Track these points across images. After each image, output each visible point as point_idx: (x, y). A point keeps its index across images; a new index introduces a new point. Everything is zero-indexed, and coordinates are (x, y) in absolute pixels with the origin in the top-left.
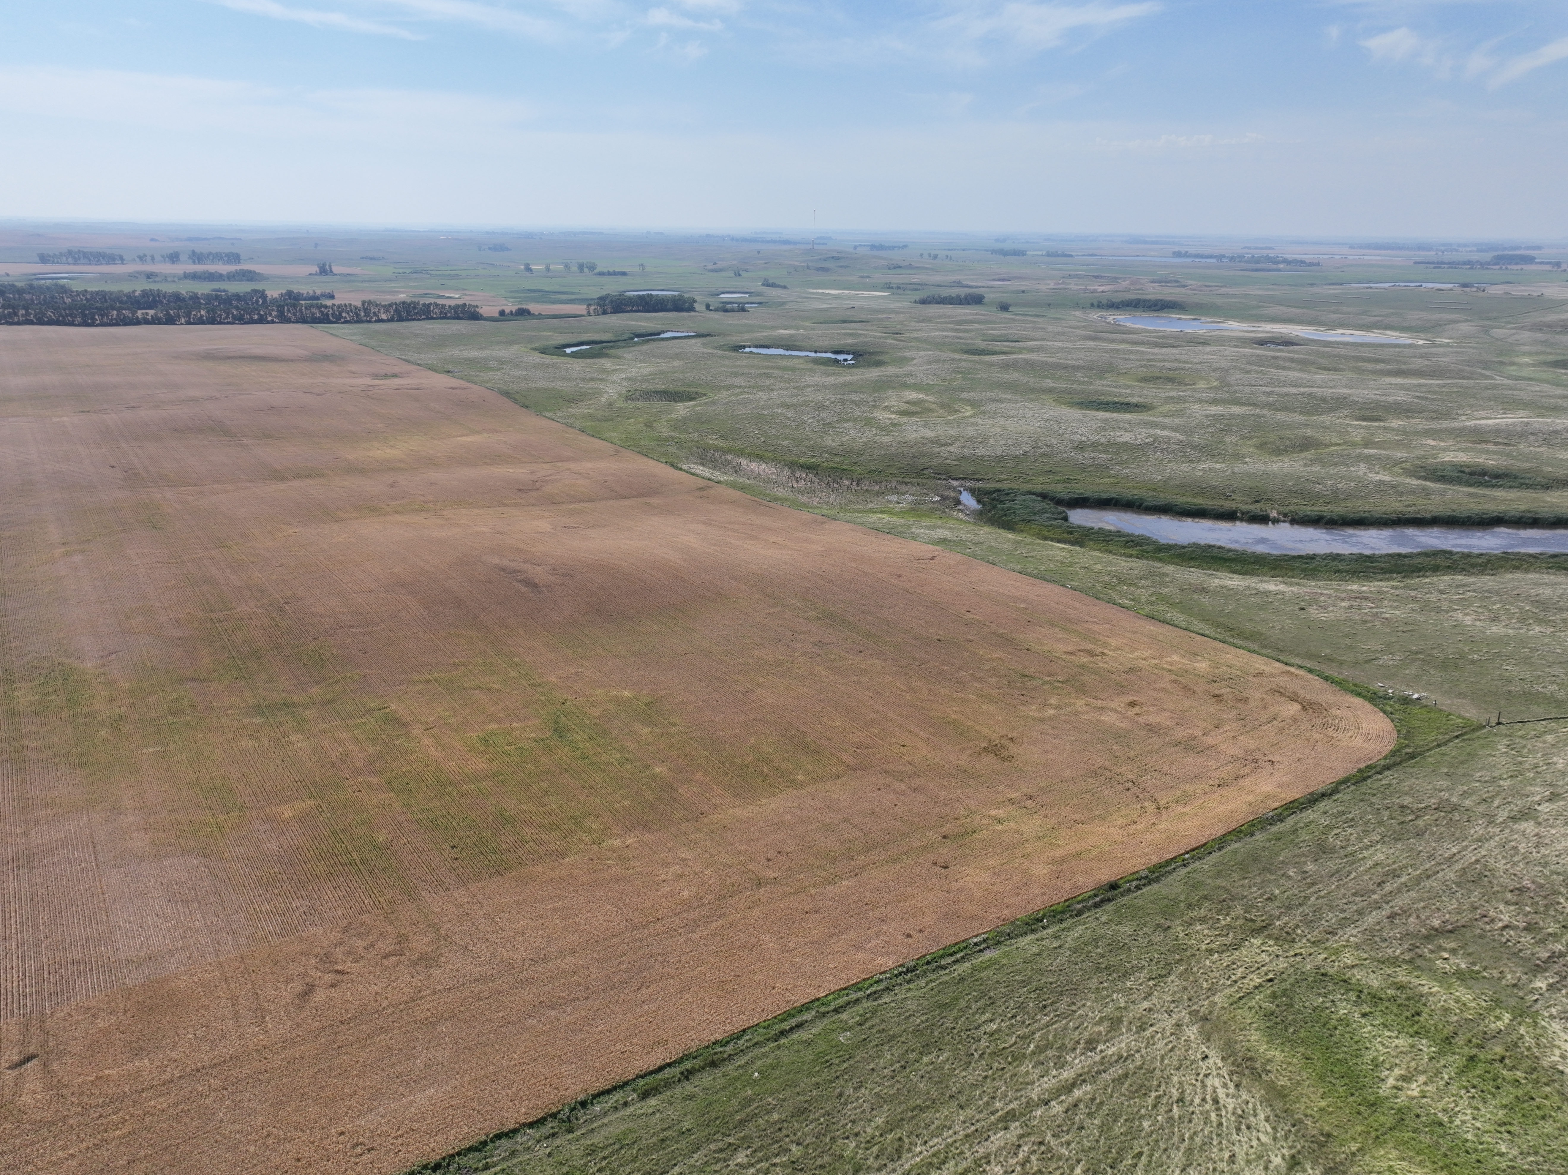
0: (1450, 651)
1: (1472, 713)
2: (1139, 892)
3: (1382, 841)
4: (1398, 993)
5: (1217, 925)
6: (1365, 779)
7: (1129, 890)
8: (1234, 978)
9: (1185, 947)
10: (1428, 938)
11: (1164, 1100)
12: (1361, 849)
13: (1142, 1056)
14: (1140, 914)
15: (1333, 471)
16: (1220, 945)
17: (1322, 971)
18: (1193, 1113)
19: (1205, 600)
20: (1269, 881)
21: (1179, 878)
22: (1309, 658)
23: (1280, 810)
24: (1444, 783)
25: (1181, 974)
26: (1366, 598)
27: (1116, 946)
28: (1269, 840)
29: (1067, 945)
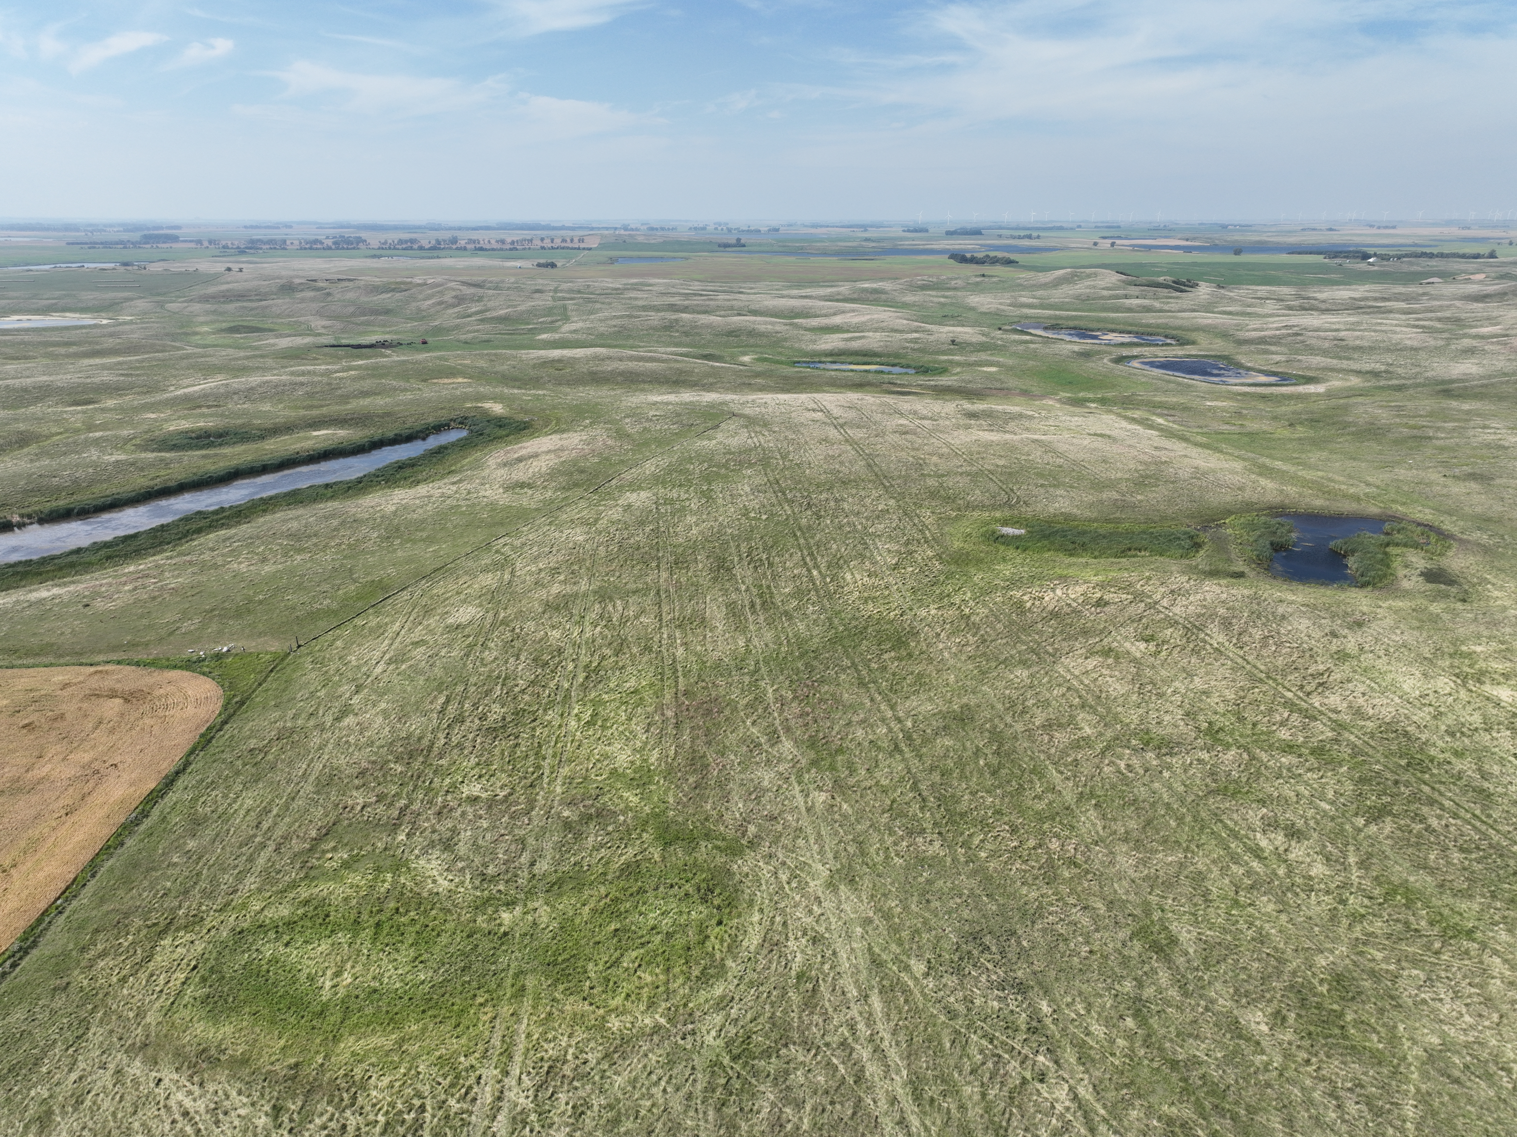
0: (238, 599)
1: (275, 646)
2: (18, 969)
3: (245, 788)
4: (307, 908)
5: (121, 950)
6: (209, 741)
7: (5, 974)
8: (158, 989)
9: (94, 992)
10: (311, 850)
12: (230, 805)
13: (90, 1130)
14: (29, 990)
15: (65, 460)
16: (132, 967)
17: (238, 930)
20: (157, 878)
21: (59, 929)
22: (113, 651)
23: (140, 808)
24: (277, 714)
25: (101, 1021)
26: (147, 576)
27: (12, 1041)
28: (142, 840)
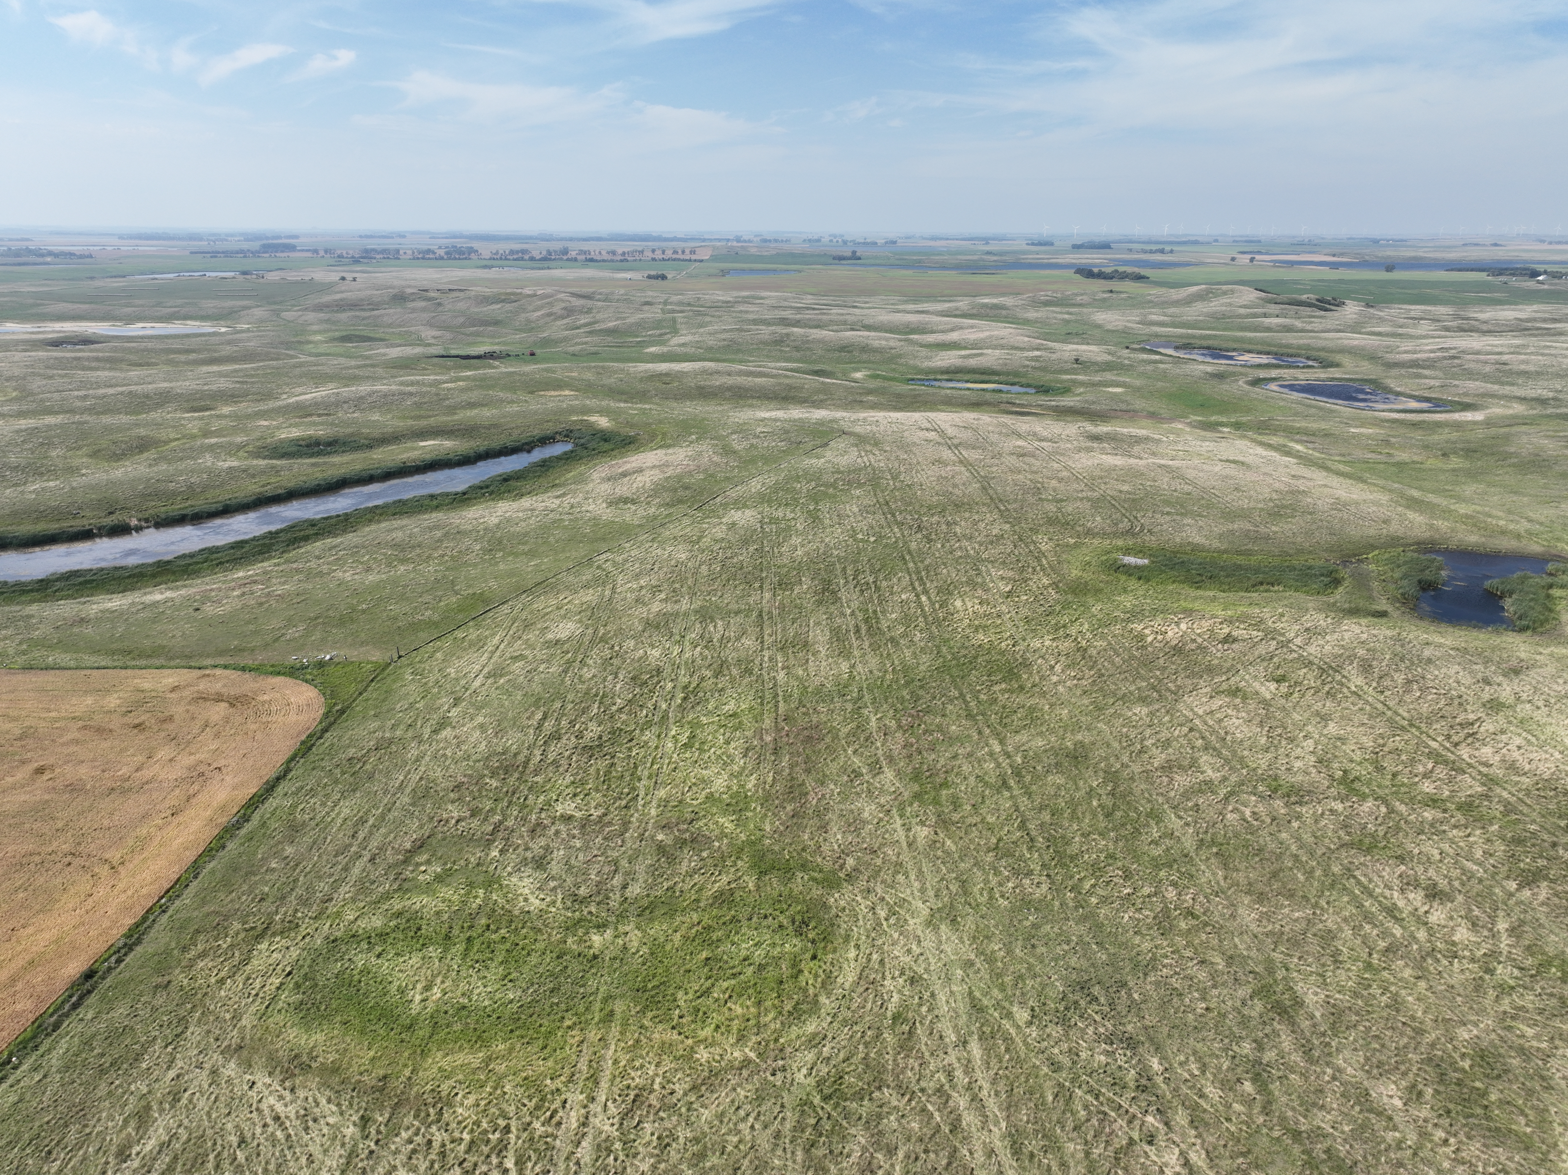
0: (342, 608)
1: (377, 656)
2: (123, 965)
3: (343, 796)
4: (399, 920)
5: (220, 952)
6: (310, 748)
7: (110, 969)
8: (254, 992)
9: (194, 991)
10: (405, 861)
11: (225, 1154)
12: (328, 813)
13: (186, 1128)
14: (132, 986)
15: (181, 466)
16: (230, 969)
17: (332, 938)
18: (258, 1145)
19: (88, 631)
20: (256, 883)
21: (162, 928)
22: (220, 655)
23: (242, 812)
24: (376, 724)
25: (199, 1021)
26: (255, 582)
27: (115, 1035)
28: (242, 844)
29: (54, 1069)
